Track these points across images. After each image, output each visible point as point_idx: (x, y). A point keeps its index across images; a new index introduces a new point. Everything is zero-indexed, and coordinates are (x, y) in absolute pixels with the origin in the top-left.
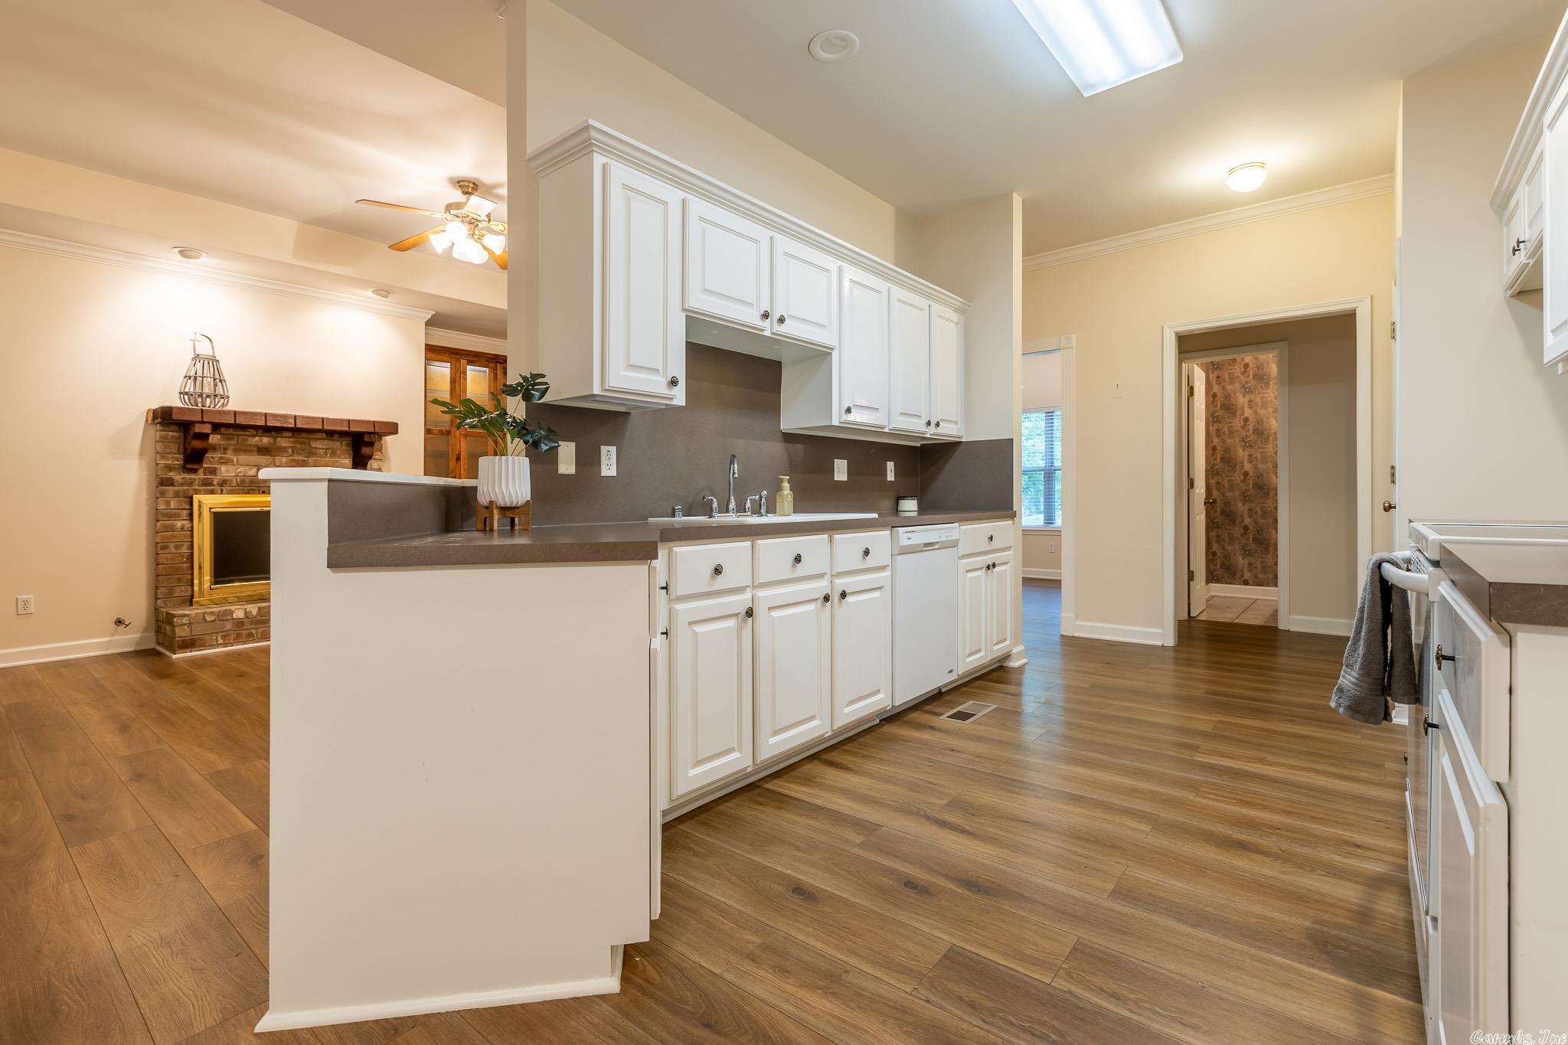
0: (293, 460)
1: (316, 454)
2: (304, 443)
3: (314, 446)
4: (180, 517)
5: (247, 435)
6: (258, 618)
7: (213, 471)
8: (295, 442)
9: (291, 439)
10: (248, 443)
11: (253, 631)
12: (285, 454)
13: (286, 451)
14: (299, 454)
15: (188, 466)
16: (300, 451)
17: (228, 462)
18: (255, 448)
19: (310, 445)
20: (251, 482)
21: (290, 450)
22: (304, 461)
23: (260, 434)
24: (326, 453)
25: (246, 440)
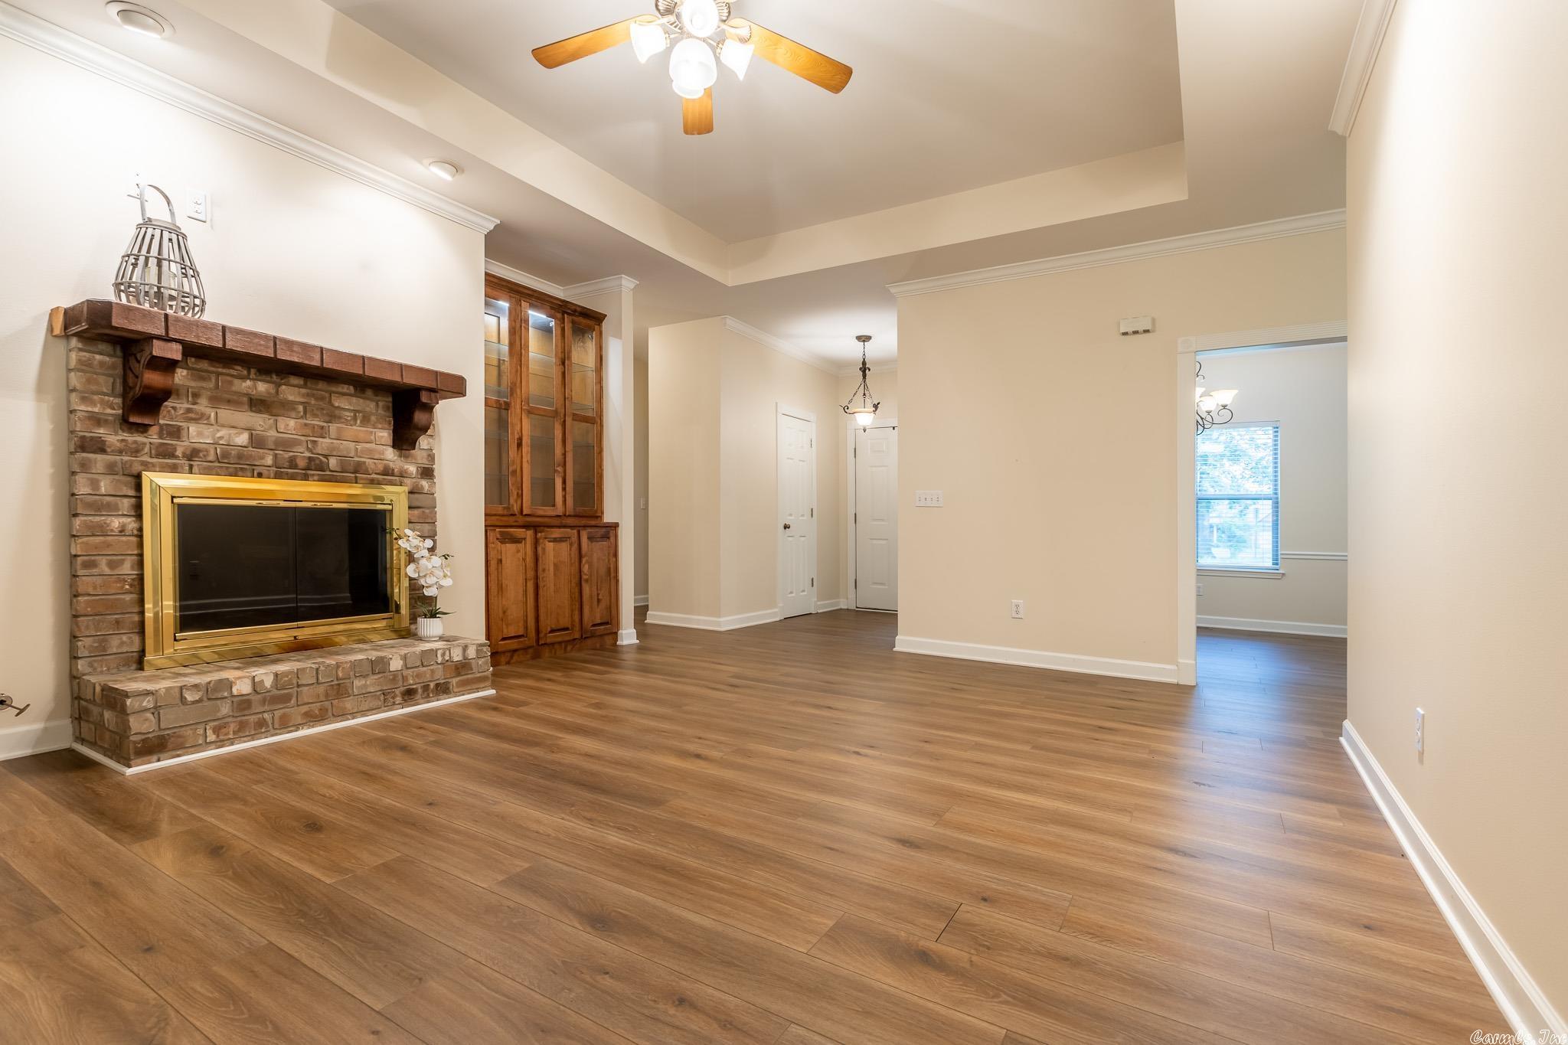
0: (306, 425)
1: (340, 418)
2: (322, 399)
3: (337, 404)
4: (118, 510)
5: (232, 376)
6: (275, 692)
7: (176, 433)
8: (308, 395)
9: (303, 391)
10: (234, 389)
11: (266, 716)
12: (293, 414)
13: (294, 409)
14: (315, 416)
15: (132, 419)
16: (315, 412)
17: (199, 418)
18: (245, 399)
19: (330, 402)
20: (240, 456)
21: (301, 408)
22: (322, 428)
23: (252, 376)
24: (355, 418)
25: (231, 383)
